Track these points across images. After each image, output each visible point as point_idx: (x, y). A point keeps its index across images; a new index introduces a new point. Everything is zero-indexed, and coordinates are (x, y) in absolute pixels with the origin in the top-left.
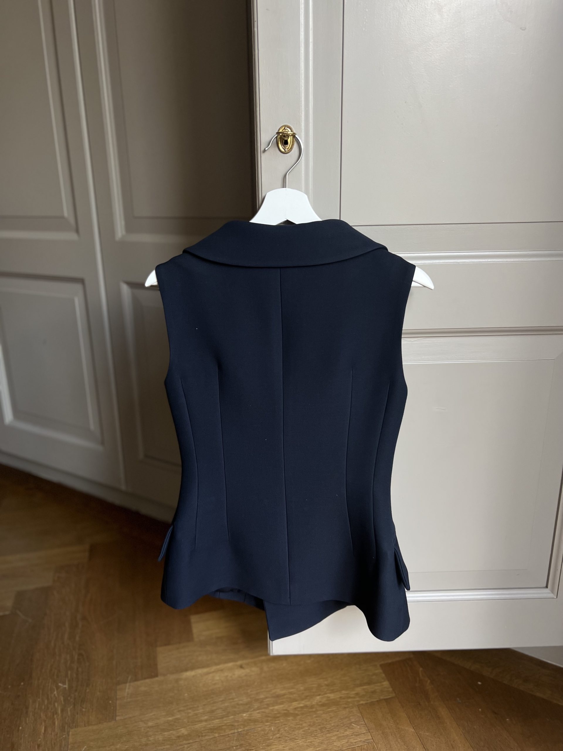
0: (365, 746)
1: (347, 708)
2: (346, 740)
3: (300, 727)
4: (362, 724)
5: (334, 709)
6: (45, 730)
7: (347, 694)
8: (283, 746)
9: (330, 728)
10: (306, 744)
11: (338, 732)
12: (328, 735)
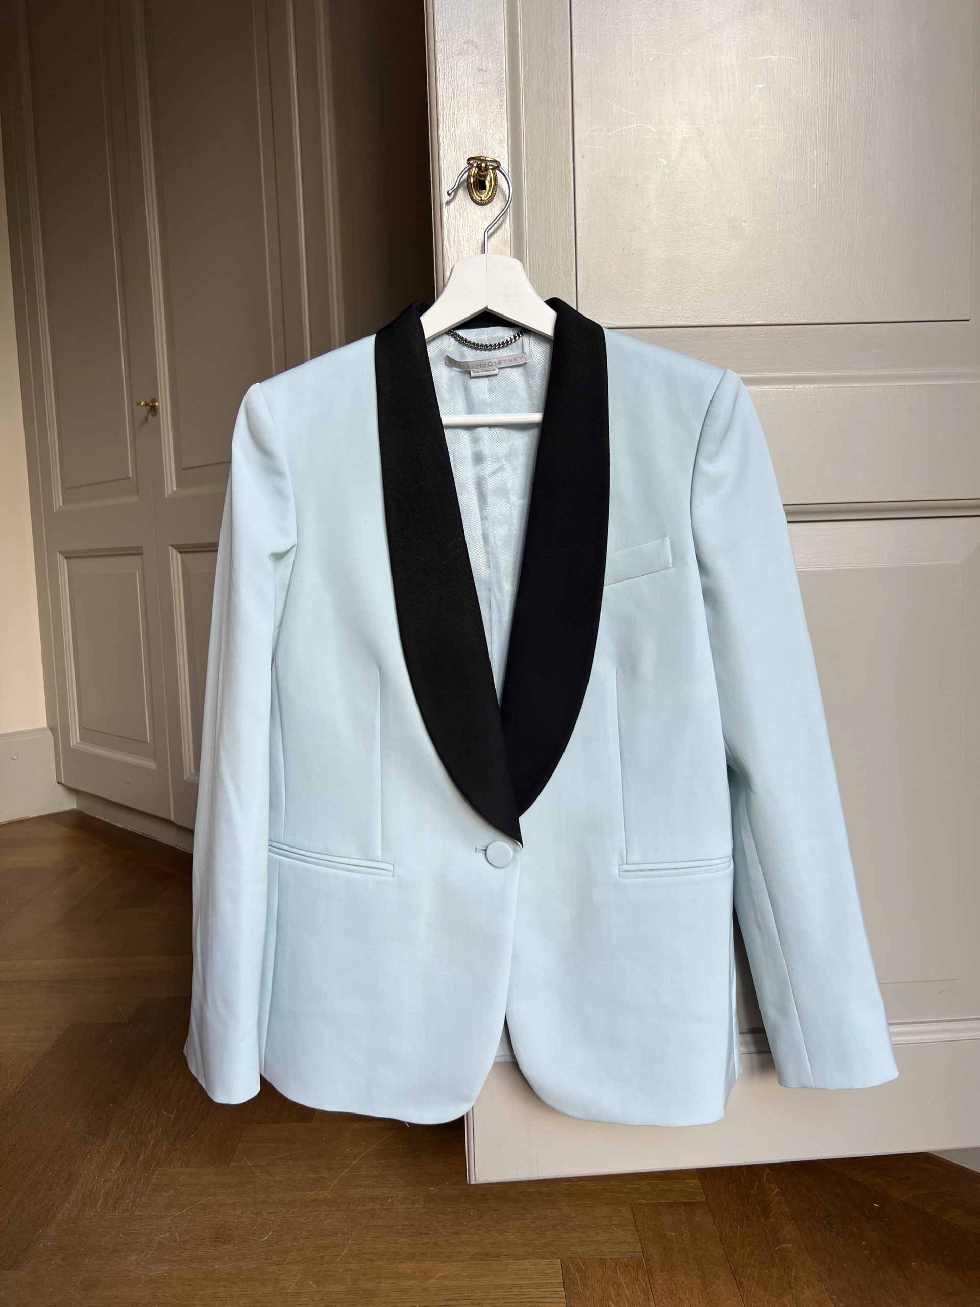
0: (626, 1260)
1: (612, 1204)
2: (594, 1247)
3: (520, 1217)
4: (630, 1230)
5: (589, 1203)
6: (121, 1164)
7: (619, 1186)
8: (481, 1237)
9: (571, 1226)
10: (520, 1241)
11: (584, 1235)
12: (565, 1235)
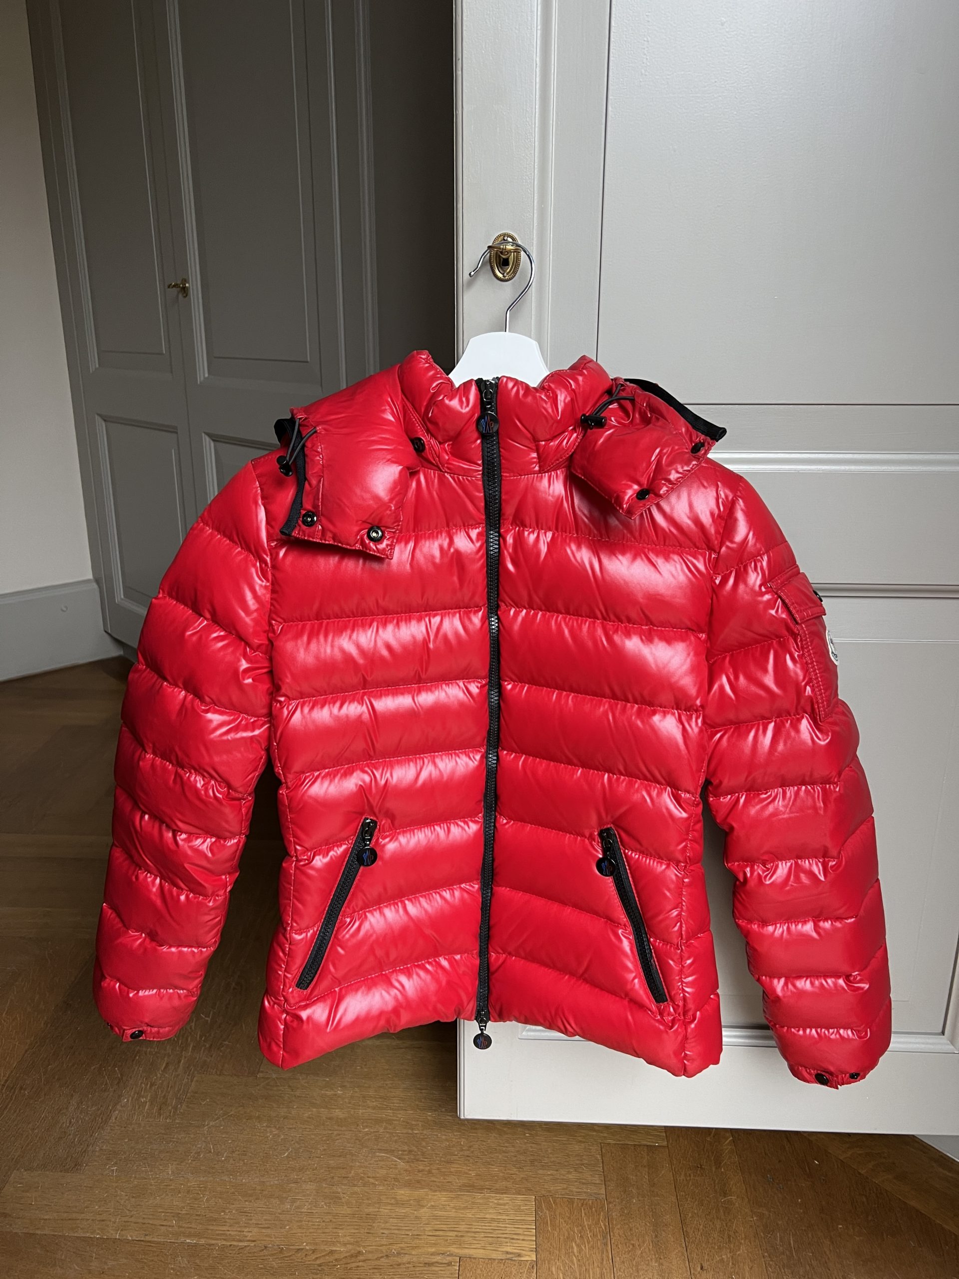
0: (590, 1202)
1: (584, 1142)
2: (565, 1186)
3: (504, 1150)
4: (597, 1171)
6: (165, 1068)
9: (547, 1163)
10: (502, 1175)
11: (557, 1172)
12: (540, 1172)
